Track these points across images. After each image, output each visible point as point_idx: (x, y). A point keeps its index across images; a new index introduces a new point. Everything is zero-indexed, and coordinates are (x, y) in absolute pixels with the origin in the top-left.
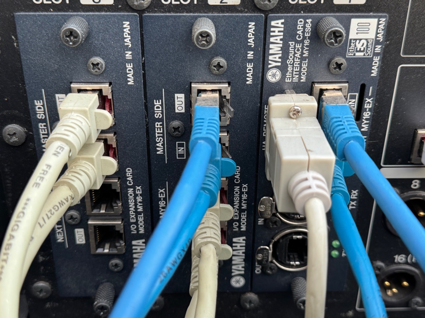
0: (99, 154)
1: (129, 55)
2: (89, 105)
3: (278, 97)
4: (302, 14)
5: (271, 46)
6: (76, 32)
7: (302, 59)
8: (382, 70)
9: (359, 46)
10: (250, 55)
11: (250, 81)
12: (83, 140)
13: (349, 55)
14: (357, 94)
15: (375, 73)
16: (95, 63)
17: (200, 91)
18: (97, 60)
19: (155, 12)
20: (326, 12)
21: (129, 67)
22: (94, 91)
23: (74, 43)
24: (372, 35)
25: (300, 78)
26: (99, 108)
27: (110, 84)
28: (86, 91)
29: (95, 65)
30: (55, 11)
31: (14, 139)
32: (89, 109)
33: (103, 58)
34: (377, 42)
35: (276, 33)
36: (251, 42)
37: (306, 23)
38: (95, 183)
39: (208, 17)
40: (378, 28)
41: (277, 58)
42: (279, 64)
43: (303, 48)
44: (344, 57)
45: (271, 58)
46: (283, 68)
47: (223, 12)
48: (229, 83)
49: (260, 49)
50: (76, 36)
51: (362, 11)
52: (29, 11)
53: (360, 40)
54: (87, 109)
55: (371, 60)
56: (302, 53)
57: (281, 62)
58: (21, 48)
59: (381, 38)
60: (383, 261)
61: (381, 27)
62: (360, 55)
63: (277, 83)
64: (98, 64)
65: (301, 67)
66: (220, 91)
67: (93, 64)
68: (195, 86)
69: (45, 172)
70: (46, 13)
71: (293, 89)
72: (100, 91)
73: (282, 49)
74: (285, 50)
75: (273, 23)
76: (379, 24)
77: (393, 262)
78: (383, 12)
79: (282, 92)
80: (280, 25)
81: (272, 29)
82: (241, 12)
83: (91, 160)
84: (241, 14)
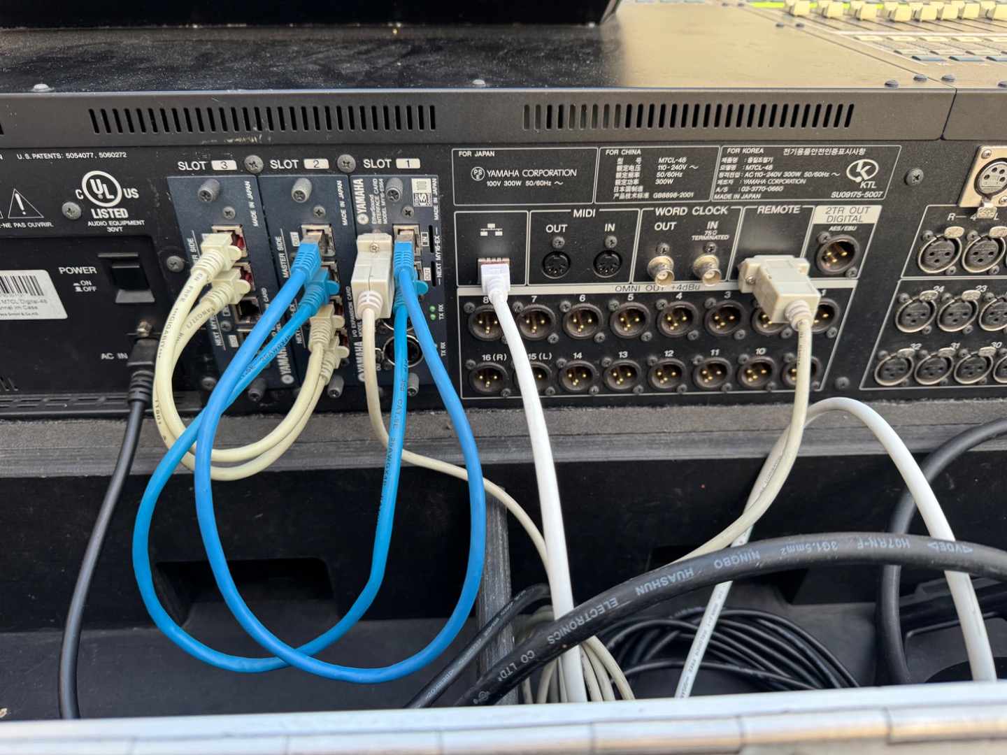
0: (235, 278)
1: (252, 205)
2: (223, 244)
3: (366, 235)
4: (376, 175)
5: (357, 198)
6: (208, 193)
7: (381, 207)
8: (442, 214)
9: (421, 198)
10: (342, 204)
11: (345, 223)
12: (218, 269)
13: (416, 205)
14: (427, 233)
15: (437, 218)
16: (228, 211)
17: (308, 231)
18: (229, 209)
19: (268, 174)
20: (392, 174)
21: (253, 213)
22: (229, 231)
23: (208, 200)
24: (429, 191)
25: (383, 221)
26: (232, 244)
27: (241, 226)
28: (223, 231)
29: (228, 213)
30: (195, 175)
31: (176, 267)
32: (223, 246)
33: (234, 208)
34: (434, 196)
35: (359, 189)
36: (341, 194)
37: (378, 181)
38: (232, 300)
39: (306, 178)
40: (432, 185)
41: (363, 206)
42: (365, 211)
43: (380, 199)
44: (412, 205)
45: (358, 206)
46: (369, 214)
47: (317, 173)
48: (330, 225)
49: (349, 200)
50: (209, 195)
51: (419, 173)
52: (177, 175)
53: (421, 194)
54: (220, 246)
55: (432, 208)
56: (381, 203)
57: (367, 209)
58: (174, 202)
59: (435, 192)
60: (474, 360)
61: (435, 184)
62: (423, 204)
63: (366, 225)
64: (230, 212)
65: (382, 213)
66: (323, 231)
67: (226, 212)
68: (304, 227)
69: (188, 291)
70: (189, 177)
71: (379, 229)
72: (234, 231)
73: (365, 200)
74: (367, 200)
75: (355, 182)
76: (432, 183)
77: (481, 360)
78: (434, 174)
79: (370, 231)
80: (360, 183)
81: (355, 186)
82: (330, 173)
83: (228, 283)
84: (330, 175)
